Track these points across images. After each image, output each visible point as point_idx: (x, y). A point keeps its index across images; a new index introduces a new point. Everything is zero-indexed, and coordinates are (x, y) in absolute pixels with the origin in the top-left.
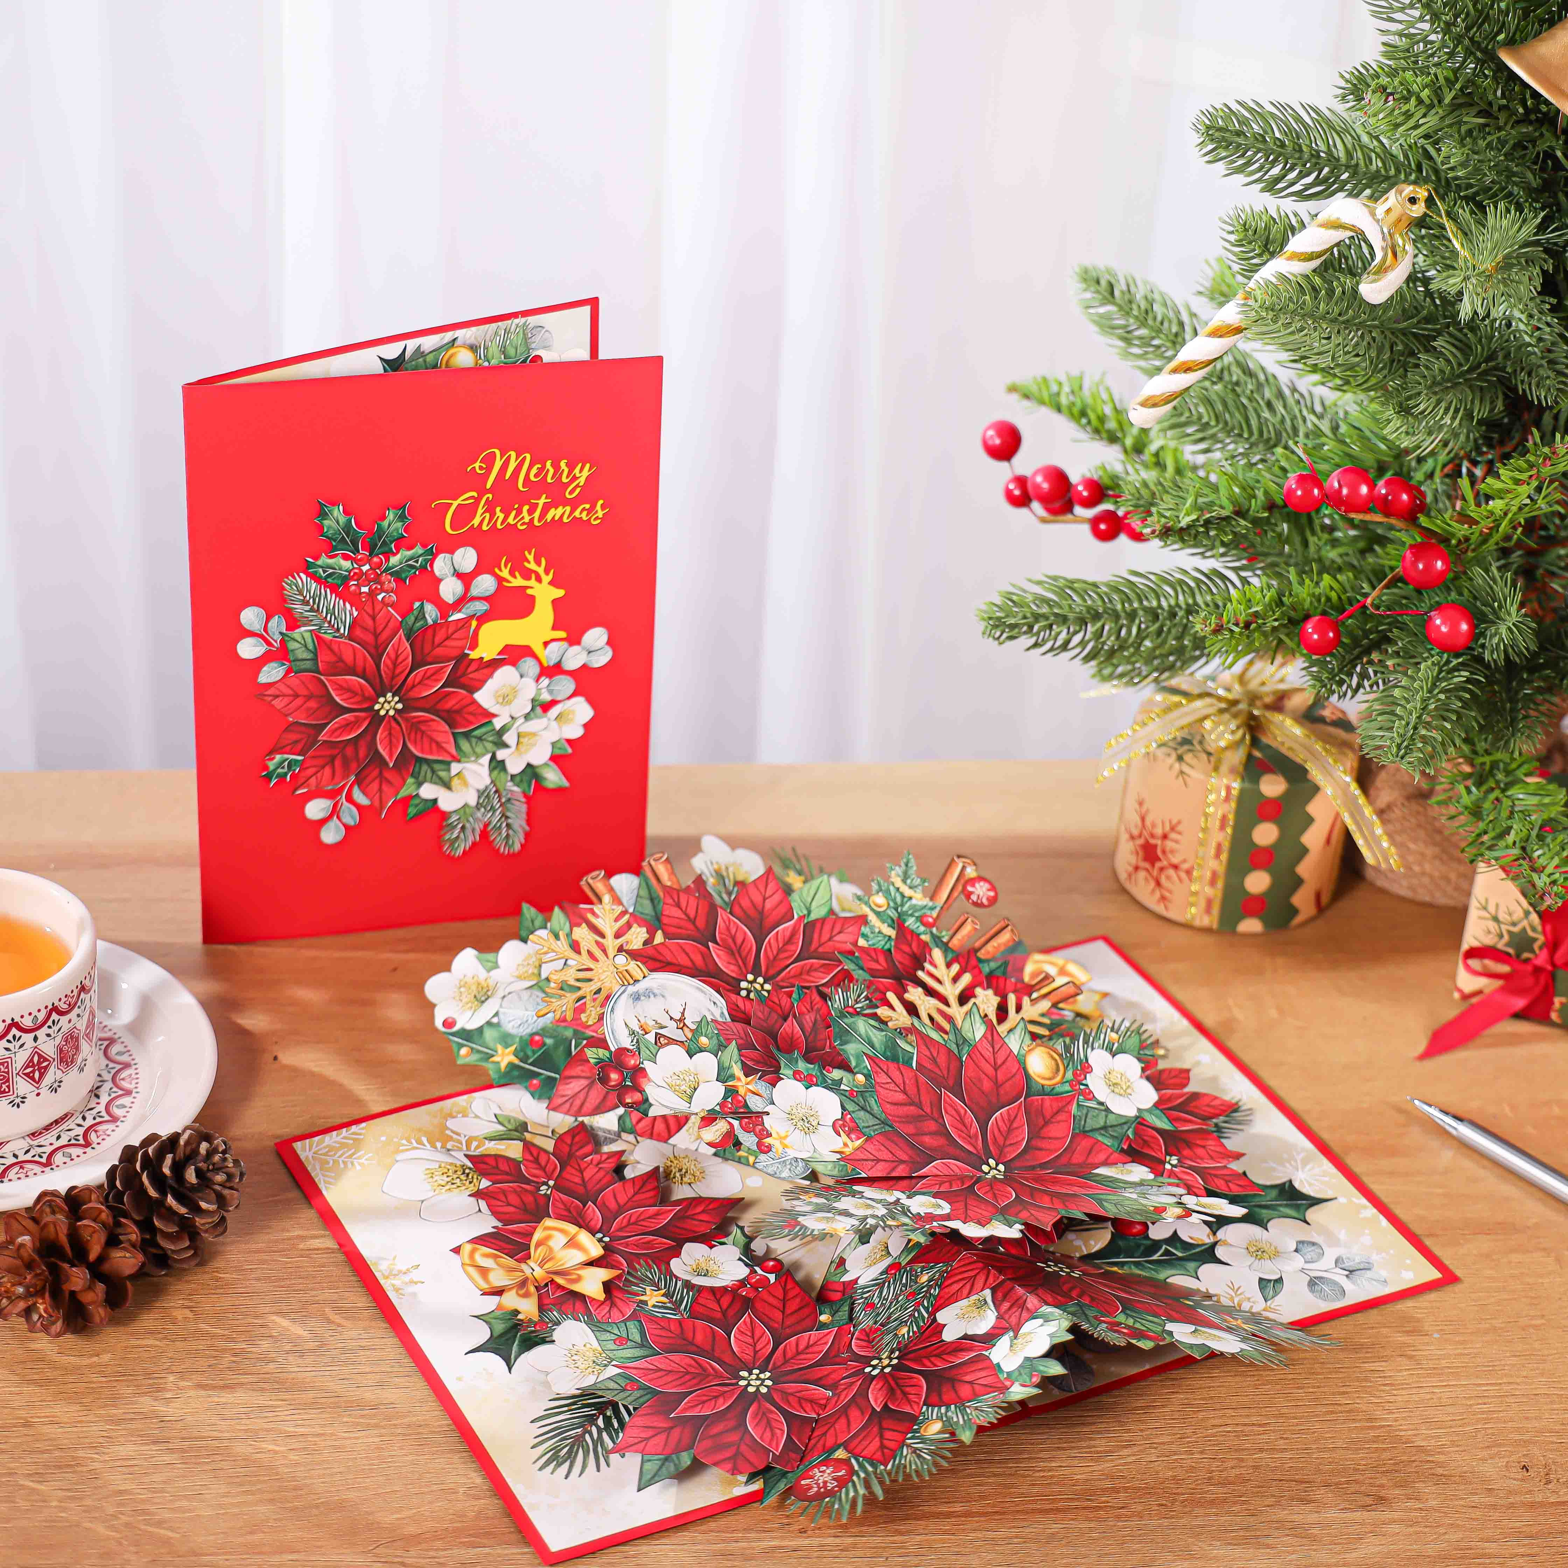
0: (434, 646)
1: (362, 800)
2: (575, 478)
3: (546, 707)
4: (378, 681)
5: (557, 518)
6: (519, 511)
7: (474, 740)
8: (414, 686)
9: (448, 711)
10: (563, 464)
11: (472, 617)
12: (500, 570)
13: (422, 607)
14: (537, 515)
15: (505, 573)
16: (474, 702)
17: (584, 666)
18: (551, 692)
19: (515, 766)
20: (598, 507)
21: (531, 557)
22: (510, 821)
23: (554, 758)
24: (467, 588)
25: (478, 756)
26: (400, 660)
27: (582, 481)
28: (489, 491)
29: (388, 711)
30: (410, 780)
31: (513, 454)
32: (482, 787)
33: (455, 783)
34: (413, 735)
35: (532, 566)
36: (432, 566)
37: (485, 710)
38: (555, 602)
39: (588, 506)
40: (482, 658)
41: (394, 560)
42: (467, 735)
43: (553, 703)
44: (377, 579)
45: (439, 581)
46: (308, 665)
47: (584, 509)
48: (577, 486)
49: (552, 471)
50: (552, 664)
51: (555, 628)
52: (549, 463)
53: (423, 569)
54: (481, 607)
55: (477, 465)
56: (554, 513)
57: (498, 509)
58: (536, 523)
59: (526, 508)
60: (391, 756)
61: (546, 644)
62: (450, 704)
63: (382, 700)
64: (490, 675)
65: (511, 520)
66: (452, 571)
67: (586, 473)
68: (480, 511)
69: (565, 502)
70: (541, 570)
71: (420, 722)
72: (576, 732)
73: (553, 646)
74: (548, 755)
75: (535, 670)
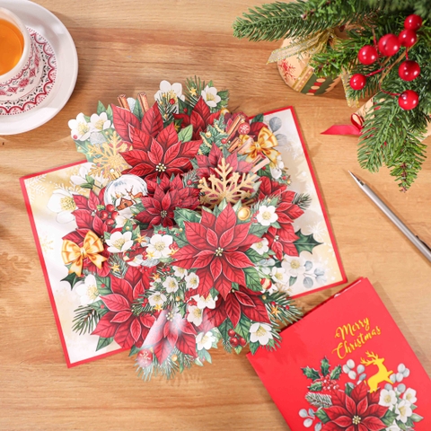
0: (358, 395)
2: (365, 324)
3: (401, 396)
4: (349, 414)
5: (368, 338)
6: (357, 342)
7: (387, 418)
8: (360, 410)
9: (374, 413)
10: (360, 322)
11: (363, 380)
13: (348, 385)
14: (362, 340)
16: (380, 406)
17: (404, 378)
18: (399, 391)
19: (404, 420)
20: (377, 329)
23: (414, 411)
24: (356, 372)
25: (392, 422)
26: (351, 404)
27: (368, 324)
28: (345, 340)
29: (357, 422)
31: (344, 326)
34: (369, 426)
35: (370, 356)
36: (343, 371)
37: (384, 407)
38: (383, 363)
39: (374, 330)
41: (332, 375)
42: (384, 417)
43: (402, 394)
44: (331, 383)
45: (347, 374)
46: (327, 420)
47: (374, 332)
49: (358, 325)
50: (394, 382)
52: (356, 324)
53: (341, 373)
54: (364, 376)
55: (337, 335)
56: (366, 337)
57: (350, 344)
58: (363, 343)
59: (358, 340)
61: (389, 377)
62: (374, 410)
63: (354, 419)
64: (379, 395)
65: (356, 346)
66: (349, 369)
67: (367, 321)
68: (346, 347)
69: (367, 332)
70: (373, 356)
71: (369, 421)
72: (415, 400)
73: (391, 377)
74: (411, 411)
75: (391, 387)
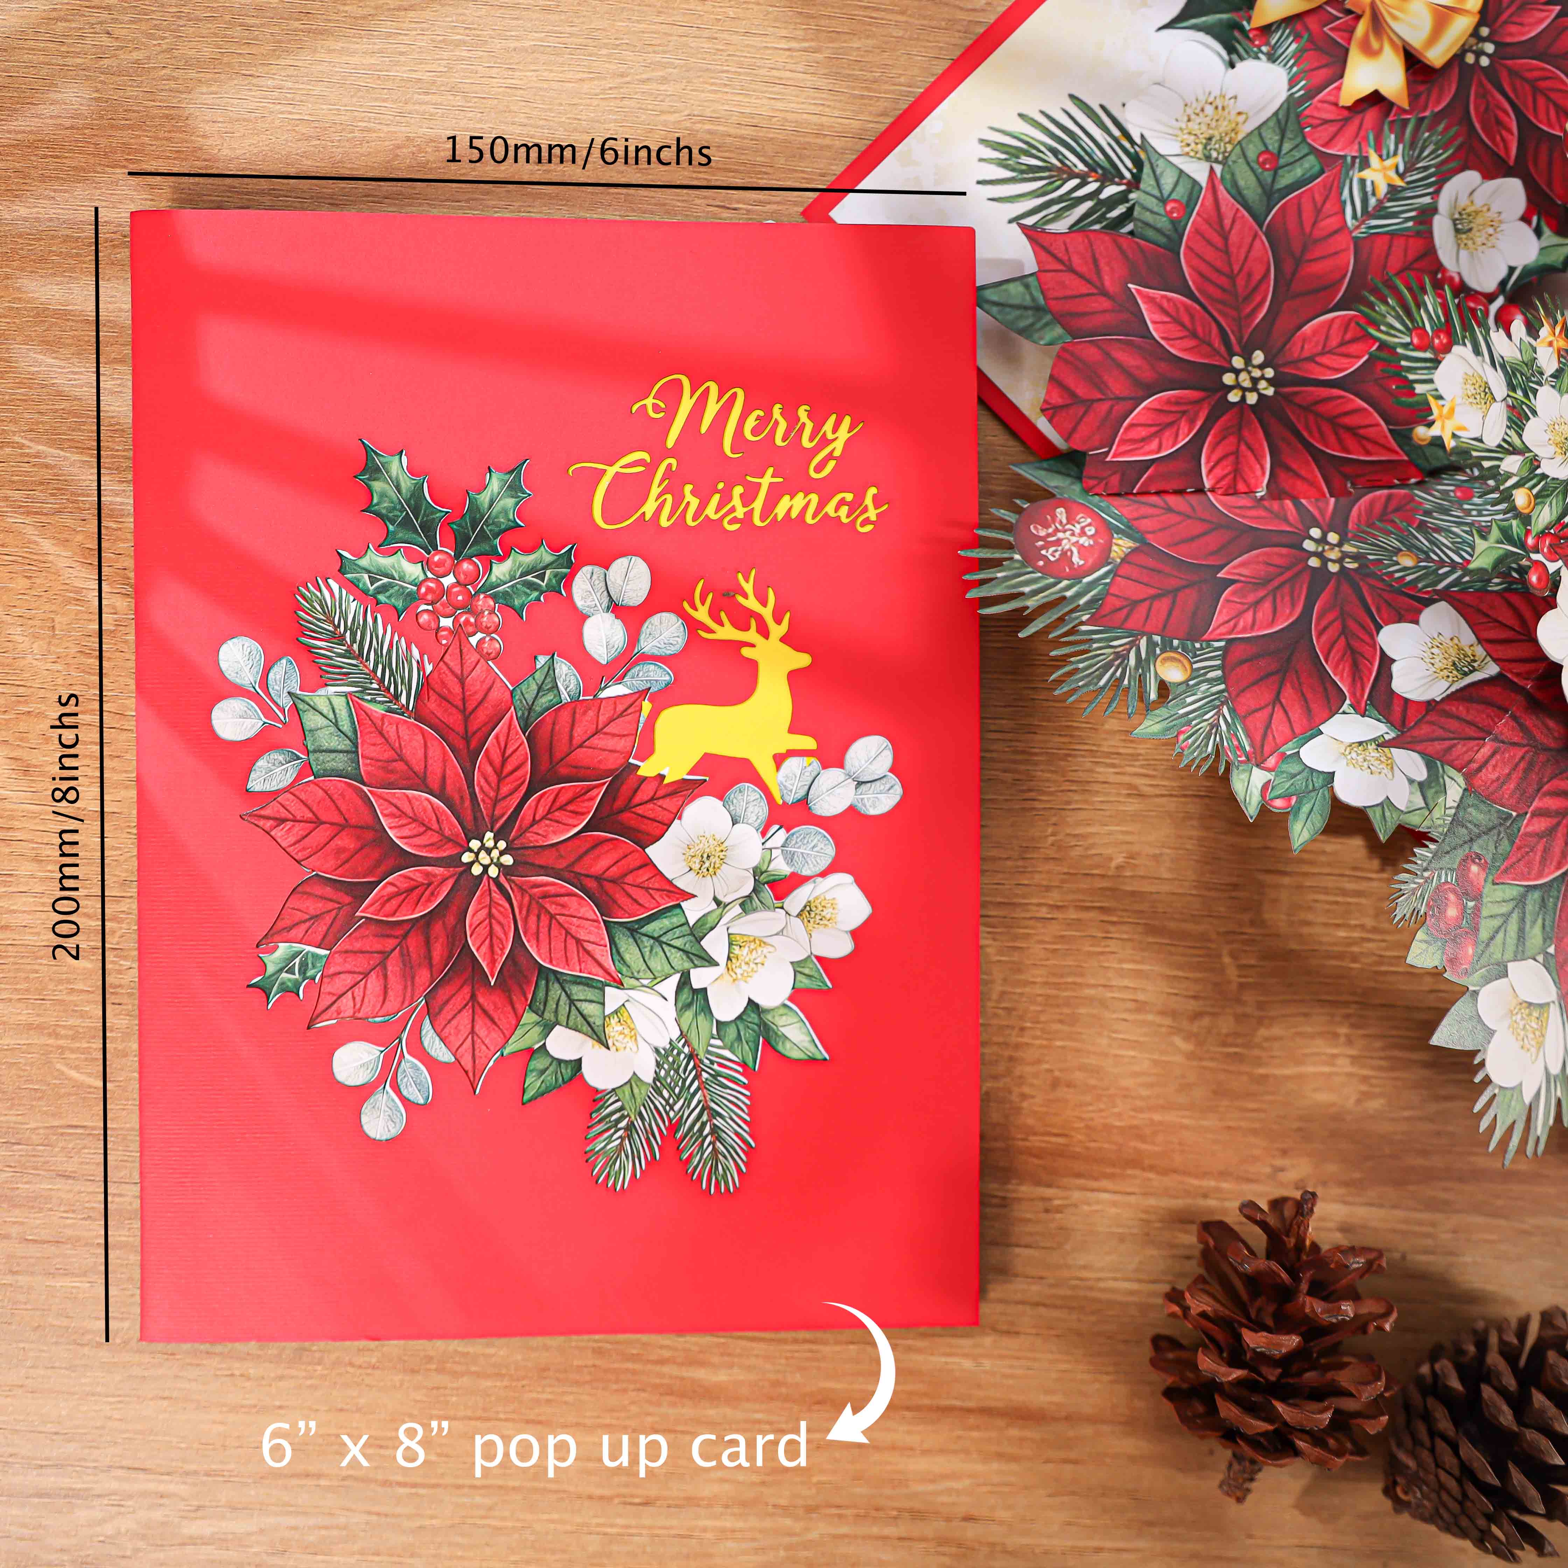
0: (572, 746)
1: (441, 1053)
2: (825, 442)
3: (782, 887)
4: (467, 803)
5: (794, 514)
6: (727, 497)
7: (647, 942)
8: (534, 822)
9: (598, 878)
10: (803, 412)
11: (643, 694)
12: (695, 608)
13: (551, 667)
14: (758, 505)
15: (702, 614)
16: (649, 863)
17: (852, 810)
18: (790, 858)
19: (726, 1006)
20: (869, 501)
21: (748, 587)
22: (718, 1122)
23: (797, 995)
24: (633, 637)
25: (658, 978)
26: (509, 768)
27: (838, 447)
28: (670, 453)
29: (486, 868)
30: (529, 1017)
31: (714, 387)
32: (663, 1043)
33: (614, 1030)
34: (533, 919)
35: (751, 603)
36: (568, 586)
37: (670, 882)
38: (794, 677)
39: (849, 497)
40: (661, 777)
41: (500, 570)
42: (633, 931)
43: (796, 881)
44: (469, 606)
45: (584, 617)
46: (340, 762)
47: (842, 502)
48: (830, 456)
49: (783, 426)
50: (790, 800)
51: (792, 730)
52: (777, 409)
53: (554, 590)
54: (659, 676)
55: (649, 402)
56: (789, 505)
57: (688, 488)
58: (757, 521)
59: (738, 490)
60: (492, 962)
61: (779, 760)
62: (601, 864)
63: (475, 844)
64: (677, 814)
65: (710, 511)
66: (605, 600)
67: (843, 434)
68: (655, 490)
69: (809, 487)
70: (767, 613)
71: (545, 896)
72: (841, 947)
73: (792, 764)
74: (788, 991)
75: (759, 810)
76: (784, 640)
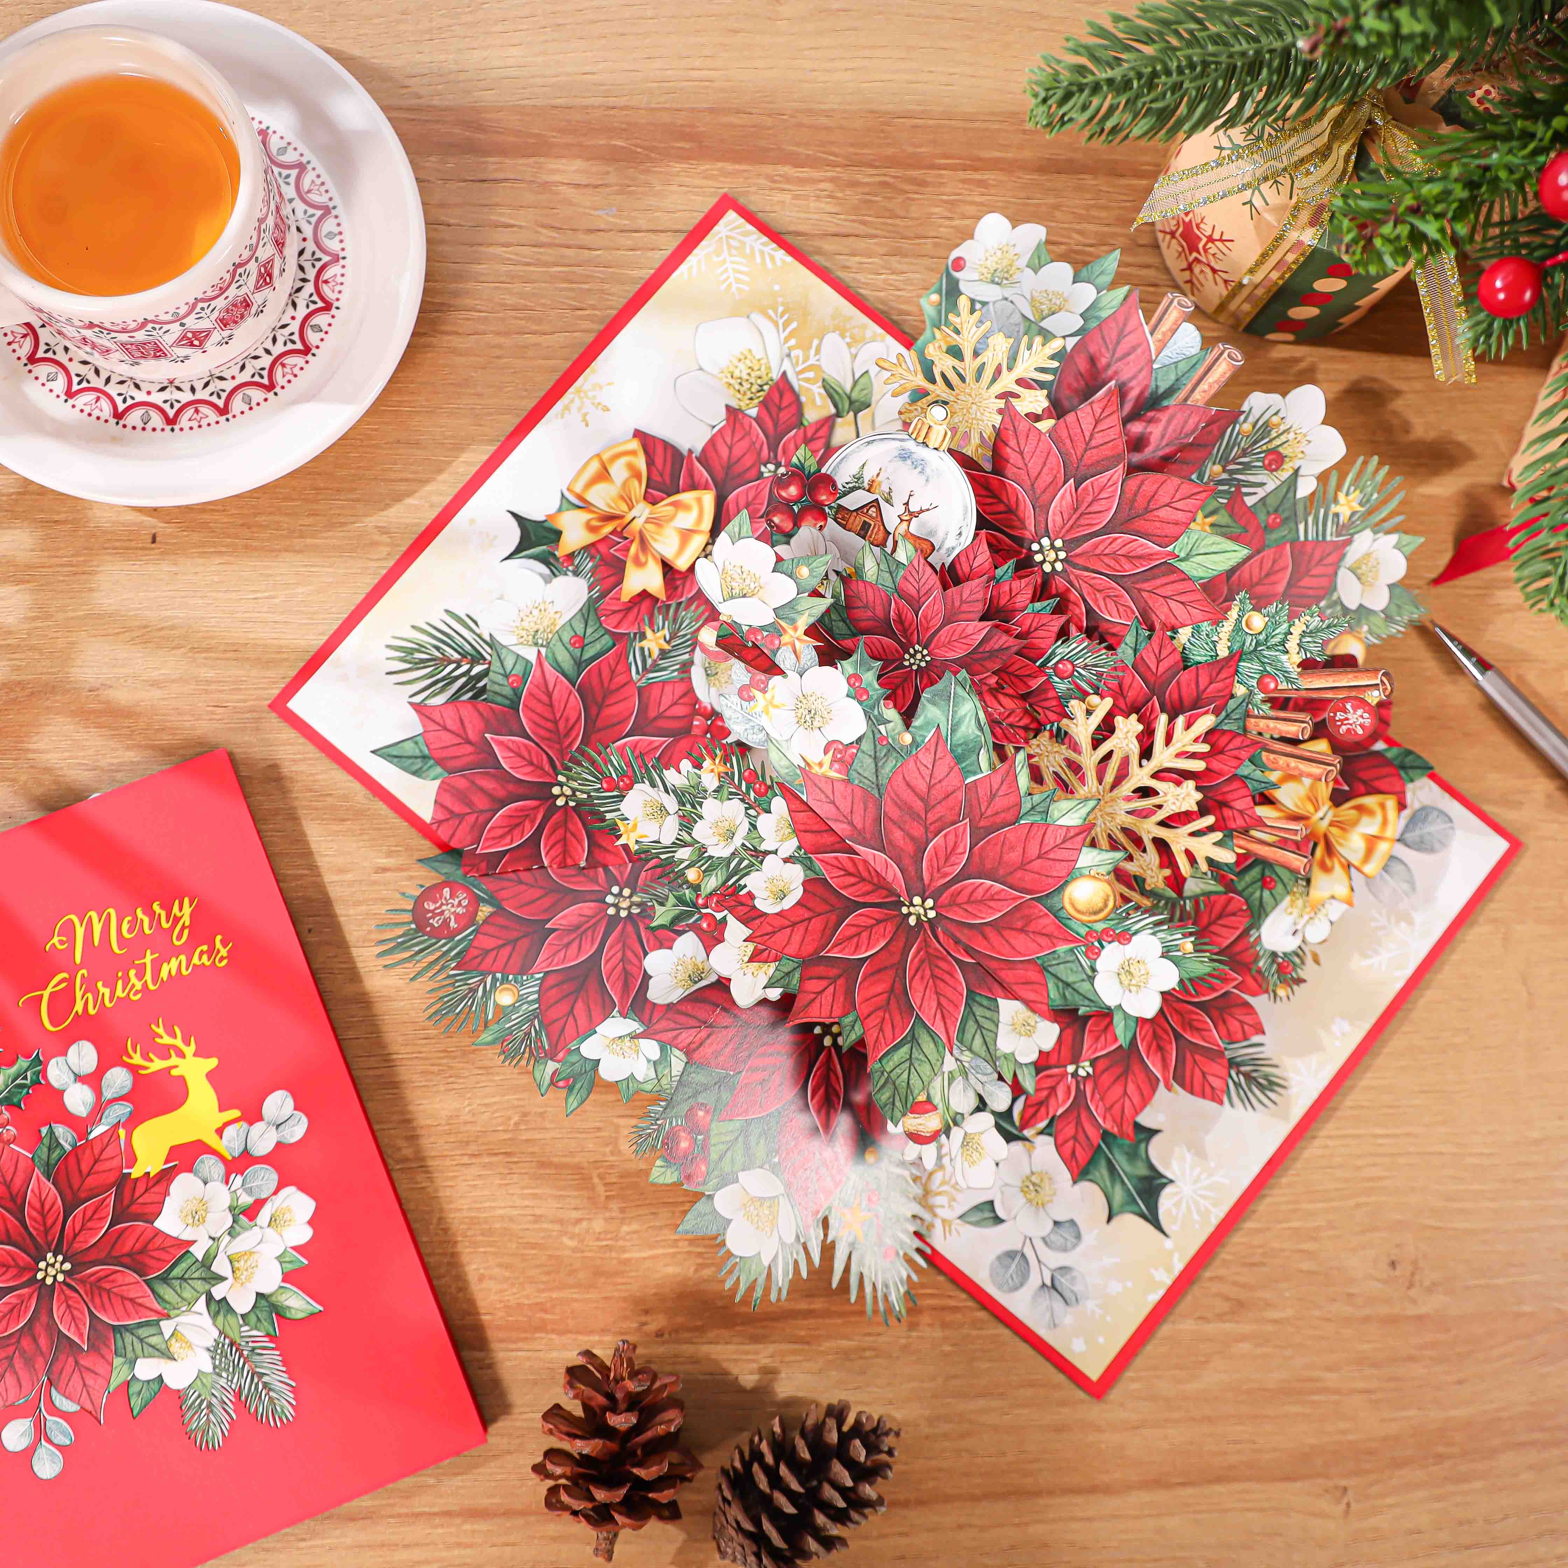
0: (83, 1178)
1: (70, 1407)
2: (177, 920)
3: (252, 1212)
4: (28, 1241)
5: (173, 973)
6: (126, 980)
7: (176, 1283)
8: (75, 1236)
9: (129, 1255)
10: (156, 907)
11: (116, 1126)
12: (130, 1057)
13: (51, 1132)
14: (148, 977)
15: (137, 1059)
16: (158, 1232)
17: (279, 1144)
18: (249, 1191)
19: (243, 1303)
20: (218, 945)
21: (160, 1031)
22: (265, 1379)
23: (287, 1277)
24: (98, 1092)
25: (191, 1303)
26: (47, 1207)
27: (186, 919)
28: (81, 967)
29: (55, 1277)
30: (118, 1361)
31: (93, 914)
32: (211, 1343)
33: (175, 1347)
34: (97, 1299)
35: (167, 1040)
36: (45, 1077)
37: (176, 1239)
38: (211, 1076)
39: (205, 948)
40: (148, 1174)
42: (165, 1279)
43: (259, 1204)
45: (61, 1093)
47: (202, 953)
48: (183, 927)
49: (146, 920)
50: (236, 1155)
51: (222, 1109)
52: (139, 912)
53: (36, 1083)
54: (122, 1110)
55: (55, 940)
56: (168, 969)
57: (100, 984)
58: (151, 987)
59: (132, 973)
60: (81, 1335)
61: (220, 1132)
62: (128, 1244)
63: (42, 1265)
64: (166, 1193)
65: (119, 993)
66: (72, 1077)
67: (187, 910)
68: (79, 994)
69: (177, 952)
70: (178, 1042)
71: (100, 1279)
72: (305, 1235)
73: (229, 1132)
74: (280, 1277)
75: (219, 1169)
76: (196, 1055)
